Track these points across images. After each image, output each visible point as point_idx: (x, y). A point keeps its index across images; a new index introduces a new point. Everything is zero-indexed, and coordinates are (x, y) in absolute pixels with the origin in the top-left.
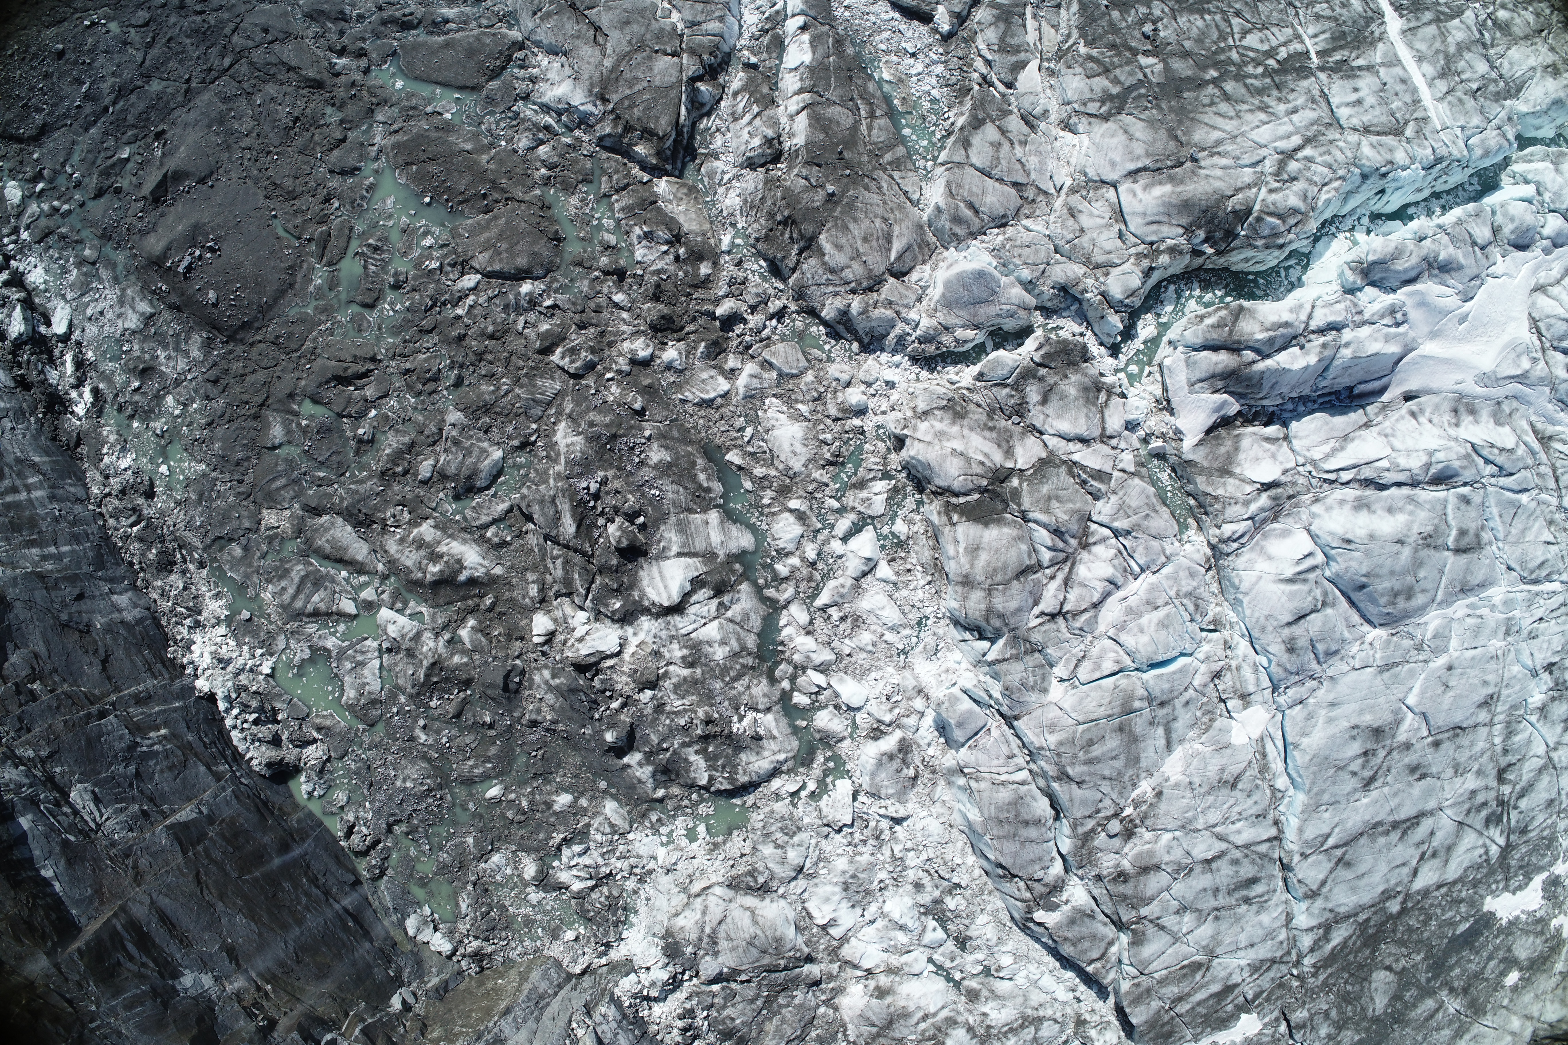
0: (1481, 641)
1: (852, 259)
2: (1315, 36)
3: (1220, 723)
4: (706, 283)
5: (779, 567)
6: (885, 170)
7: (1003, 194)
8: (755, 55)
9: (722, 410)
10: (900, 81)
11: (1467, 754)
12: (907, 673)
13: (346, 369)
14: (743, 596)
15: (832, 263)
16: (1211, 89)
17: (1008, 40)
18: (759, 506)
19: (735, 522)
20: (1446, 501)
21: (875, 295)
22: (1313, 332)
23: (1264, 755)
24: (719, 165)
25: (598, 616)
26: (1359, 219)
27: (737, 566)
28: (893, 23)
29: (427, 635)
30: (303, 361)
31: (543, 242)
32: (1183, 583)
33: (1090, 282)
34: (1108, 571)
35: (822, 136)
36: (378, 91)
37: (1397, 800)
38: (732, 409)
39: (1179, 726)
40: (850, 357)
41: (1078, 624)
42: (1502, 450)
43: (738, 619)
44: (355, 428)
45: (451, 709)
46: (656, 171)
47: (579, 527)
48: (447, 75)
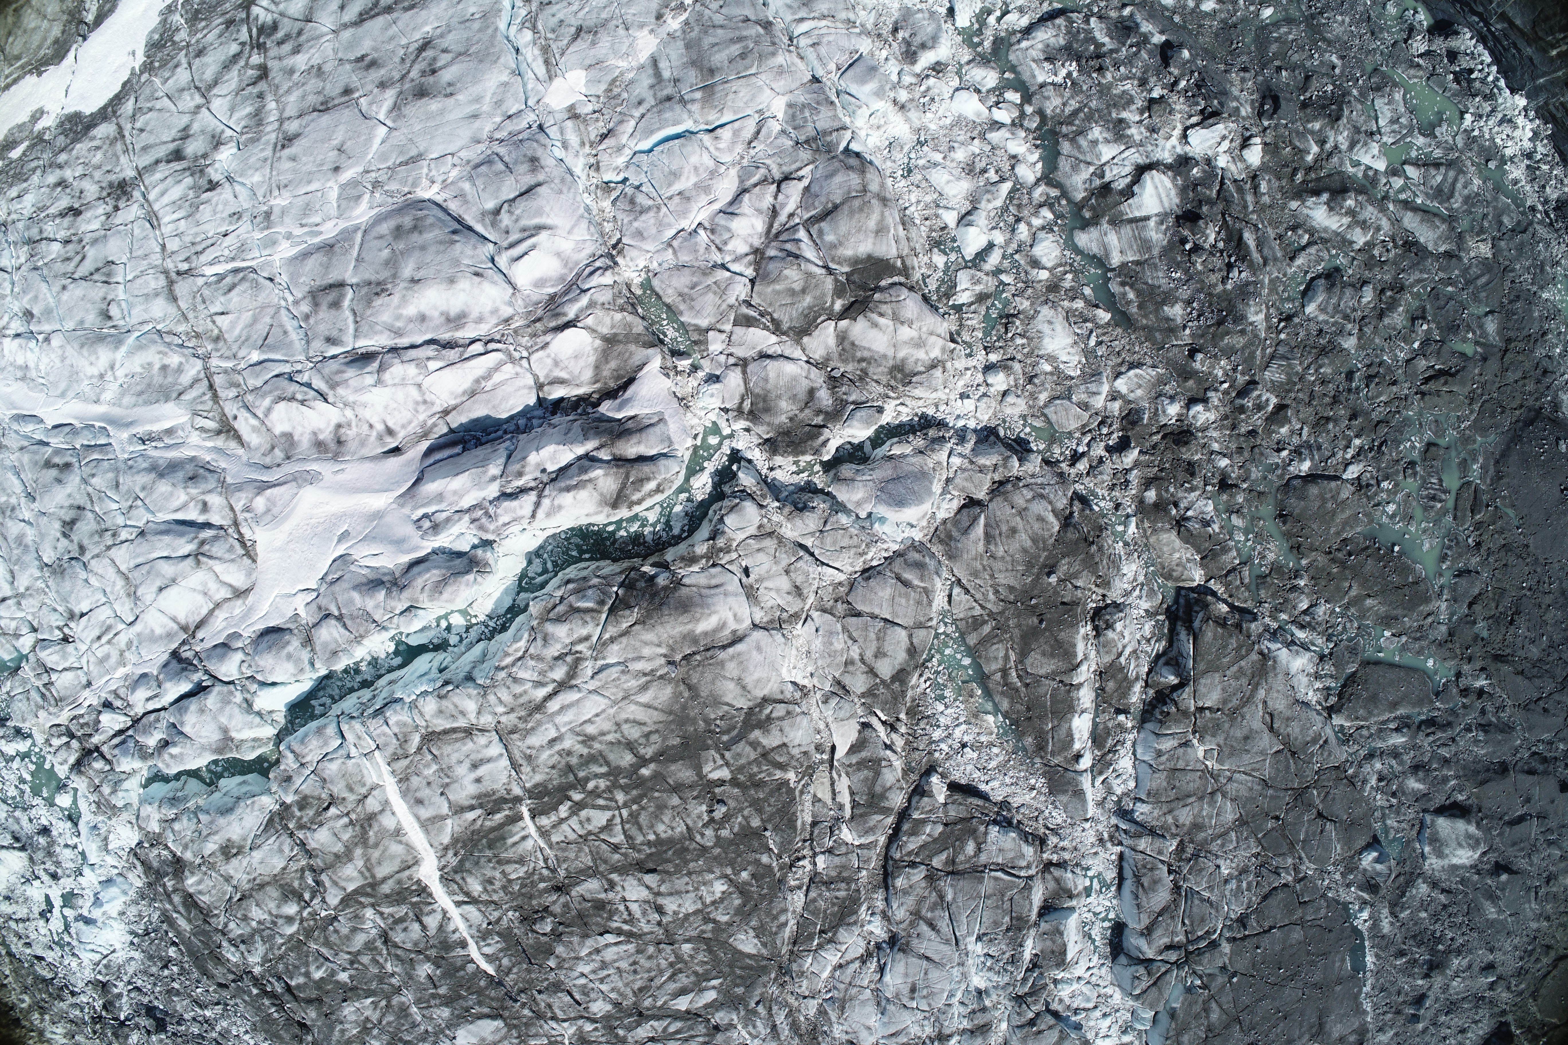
0: (300, 202)
1: (1025, 509)
2: (524, 838)
3: (600, 89)
4: (1147, 483)
5: (1050, 216)
6: (991, 614)
7: (871, 601)
8: (1119, 725)
9: (1120, 360)
10: (976, 715)
11: (308, 88)
12: (917, 124)
13: (1446, 383)
14: (1080, 186)
15: (1044, 503)
16: (648, 752)
17: (871, 774)
18: (1075, 272)
19: (1094, 256)
20: (355, 337)
21: (997, 478)
22: (531, 489)
23: (547, 62)
24: (1145, 605)
25: (1208, 161)
26: (461, 641)
27: (1087, 215)
28: (987, 778)
29: (1344, 147)
30: (1479, 391)
31: (1297, 511)
32: (652, 221)
33: (776, 518)
34: (736, 224)
35: (1062, 635)
36: (1448, 654)
37: (390, 32)
38: (1110, 363)
39: (646, 80)
40: (1004, 421)
41: (763, 171)
42: (292, 399)
43: (1082, 165)
44: (1429, 331)
45: (1315, 83)
46: (1203, 590)
47: (1241, 238)
48: (1391, 675)
